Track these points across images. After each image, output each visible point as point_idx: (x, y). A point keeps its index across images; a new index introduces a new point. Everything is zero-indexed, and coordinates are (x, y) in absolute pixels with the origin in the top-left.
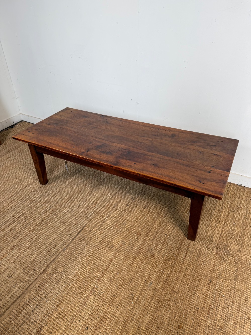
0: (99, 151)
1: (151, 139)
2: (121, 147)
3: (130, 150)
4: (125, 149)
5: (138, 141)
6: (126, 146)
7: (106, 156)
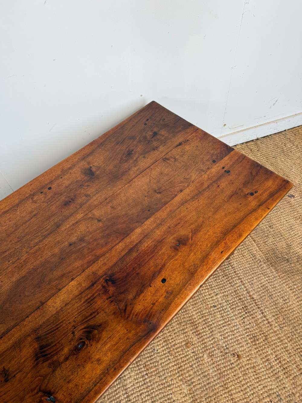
0: (67, 359)
1: (79, 216)
2: (76, 292)
3: (100, 272)
4: (93, 285)
5: (70, 245)
6: (79, 279)
7: (105, 344)
